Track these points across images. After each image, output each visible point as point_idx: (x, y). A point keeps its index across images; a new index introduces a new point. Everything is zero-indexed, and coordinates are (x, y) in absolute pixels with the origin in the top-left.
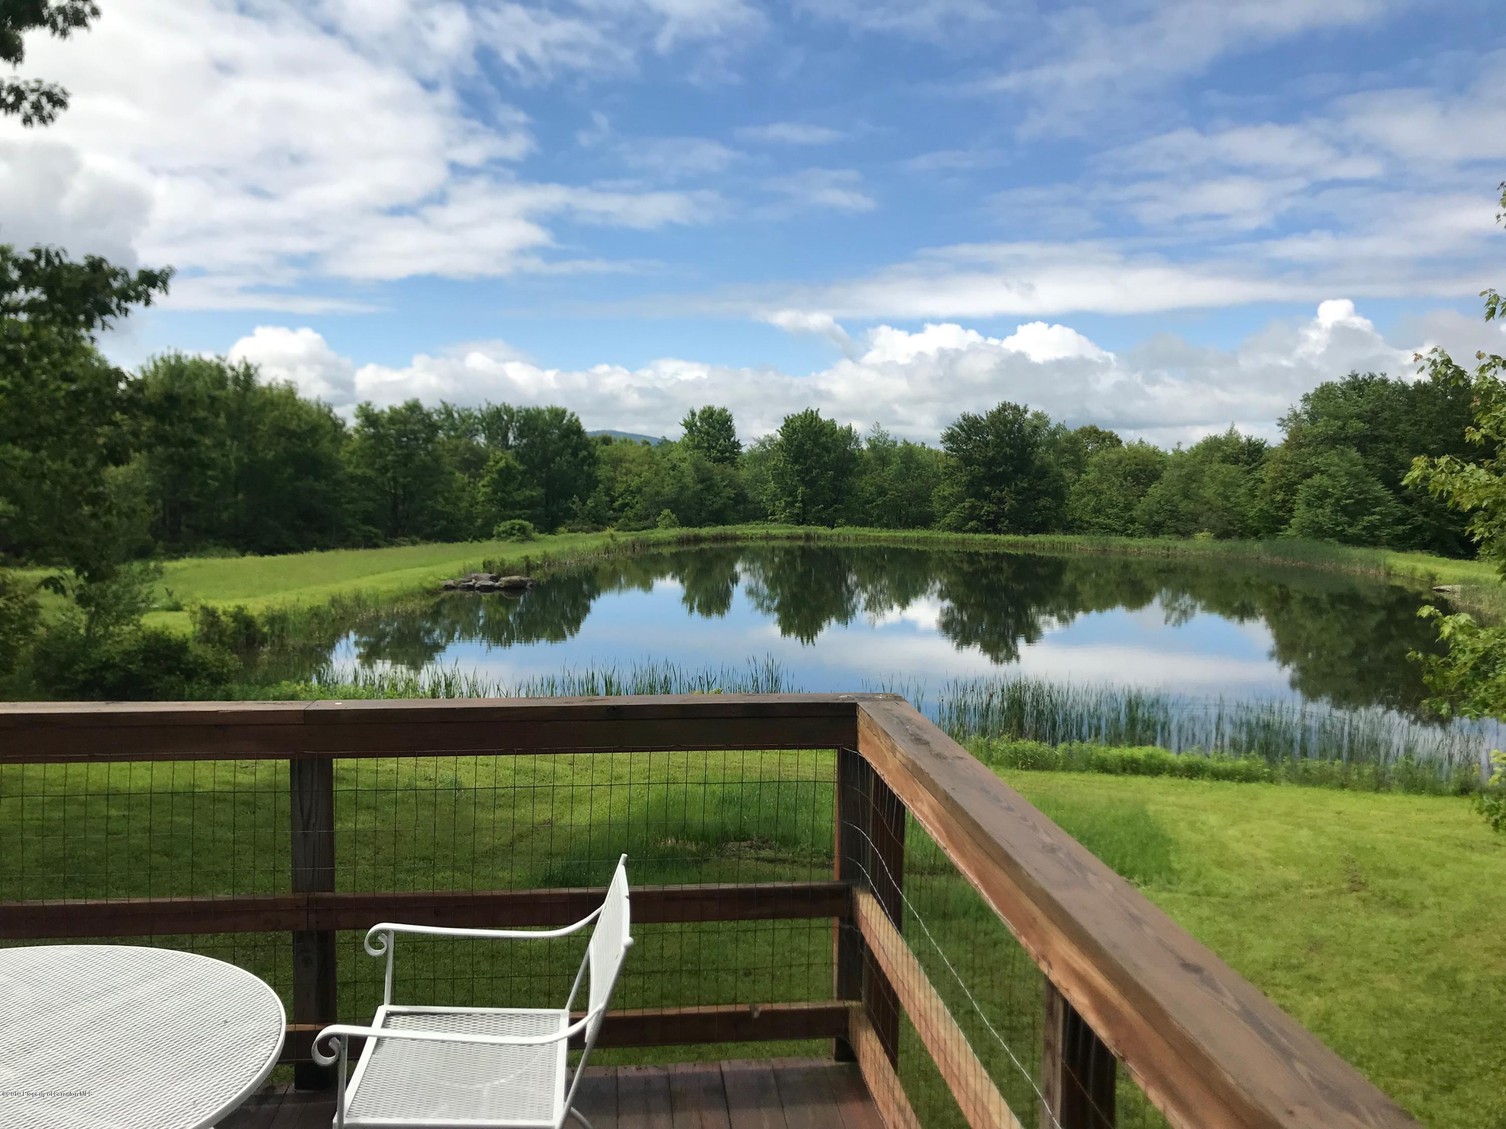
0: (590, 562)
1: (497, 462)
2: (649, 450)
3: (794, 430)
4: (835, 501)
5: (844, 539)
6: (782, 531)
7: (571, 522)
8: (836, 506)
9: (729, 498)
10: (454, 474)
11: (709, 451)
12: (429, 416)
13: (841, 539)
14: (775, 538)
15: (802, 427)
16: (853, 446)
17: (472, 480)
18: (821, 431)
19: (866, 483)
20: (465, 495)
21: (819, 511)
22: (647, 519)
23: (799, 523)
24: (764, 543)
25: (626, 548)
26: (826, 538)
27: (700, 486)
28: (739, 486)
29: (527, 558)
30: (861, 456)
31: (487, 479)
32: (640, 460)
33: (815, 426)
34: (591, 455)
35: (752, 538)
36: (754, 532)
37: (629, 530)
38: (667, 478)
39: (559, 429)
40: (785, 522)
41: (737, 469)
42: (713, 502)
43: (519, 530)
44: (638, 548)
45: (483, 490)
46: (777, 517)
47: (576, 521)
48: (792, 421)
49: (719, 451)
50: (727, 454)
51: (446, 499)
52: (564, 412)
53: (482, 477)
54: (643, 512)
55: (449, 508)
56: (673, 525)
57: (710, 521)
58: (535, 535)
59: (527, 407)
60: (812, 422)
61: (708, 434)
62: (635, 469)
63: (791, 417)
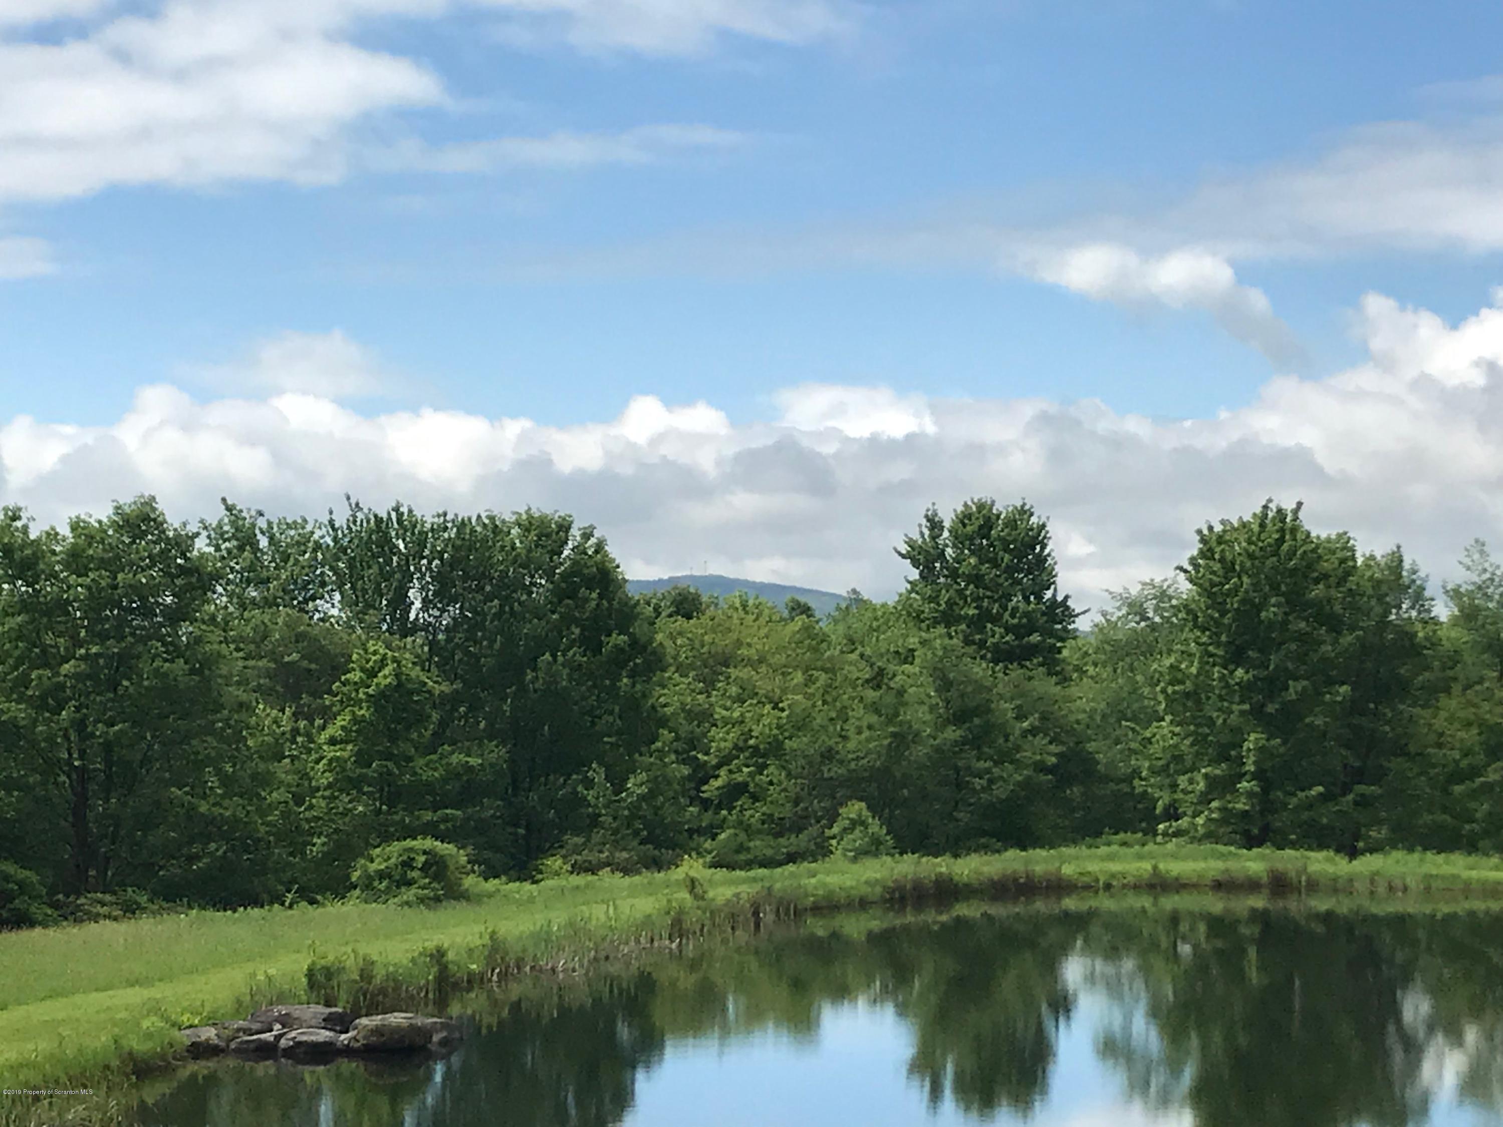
0: (628, 964)
1: (372, 674)
2: (807, 629)
3: (1229, 568)
4: (1359, 776)
5: (1391, 888)
6: (1200, 865)
7: (579, 840)
8: (1361, 788)
9: (1041, 768)
10: (251, 710)
11: (982, 629)
12: (183, 543)
13: (1381, 890)
14: (1179, 886)
15: (1251, 556)
16: (1407, 611)
17: (302, 724)
18: (1310, 567)
19: (1451, 719)
20: (282, 770)
21: (1310, 805)
22: (800, 830)
23: (1251, 842)
24: (1145, 902)
25: (733, 919)
26: (1336, 887)
27: (952, 733)
28: (1071, 732)
29: (439, 955)
30: (1434, 643)
31: (342, 721)
32: (779, 659)
33: (1292, 553)
34: (638, 646)
35: (1108, 887)
36: (1115, 867)
37: (748, 865)
38: (858, 712)
39: (549, 574)
40: (1211, 836)
41: (1064, 680)
42: (991, 781)
43: (425, 868)
44: (768, 917)
45: (330, 752)
46: (1184, 823)
47: (596, 837)
48: (1220, 540)
49: (1008, 629)
50: (1035, 638)
51: (226, 781)
52: (565, 527)
53: (328, 715)
54: (787, 811)
55: (232, 808)
56: (873, 849)
57: (984, 833)
58: (470, 882)
59: (463, 514)
60: (1281, 541)
61: (976, 579)
62: (764, 686)
63: (1218, 528)
